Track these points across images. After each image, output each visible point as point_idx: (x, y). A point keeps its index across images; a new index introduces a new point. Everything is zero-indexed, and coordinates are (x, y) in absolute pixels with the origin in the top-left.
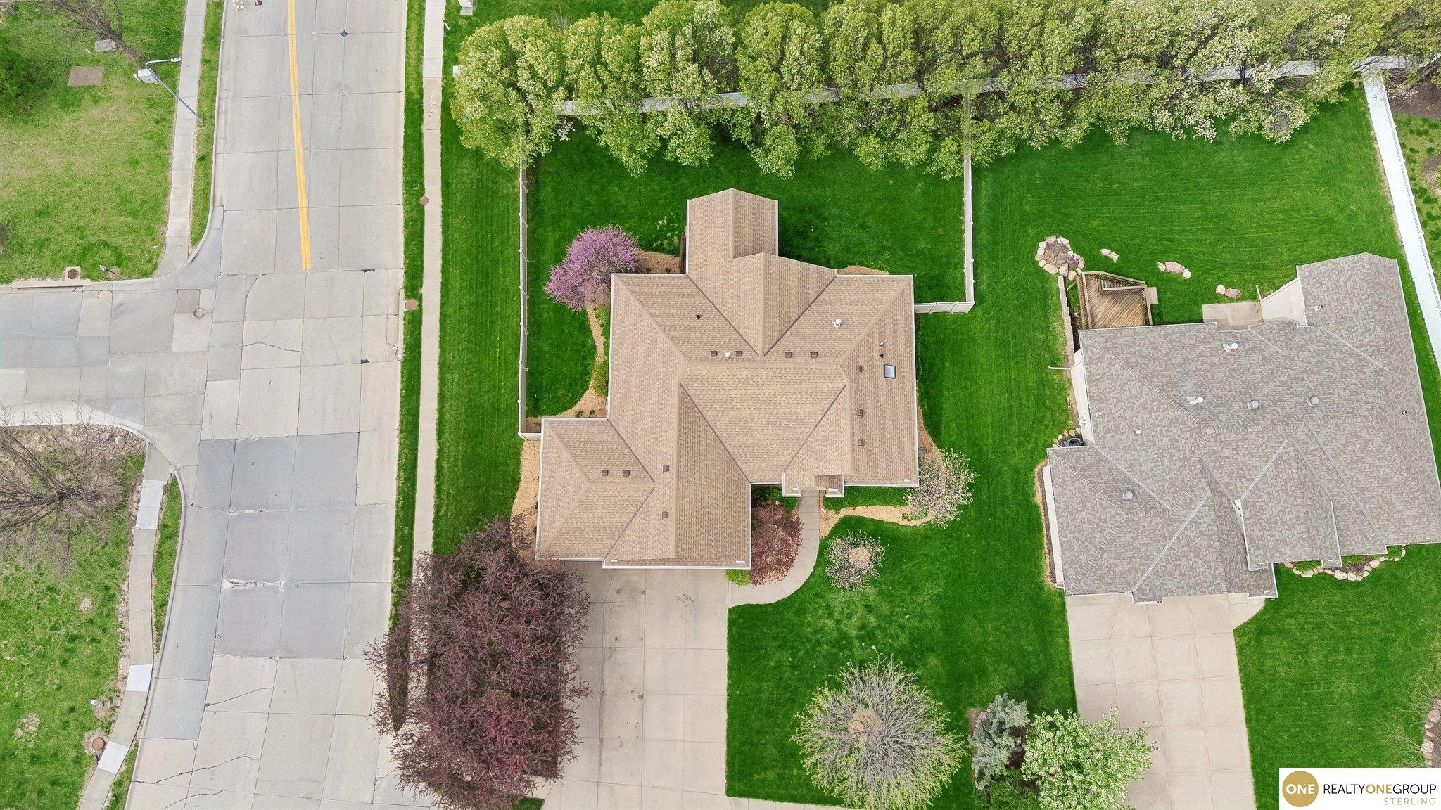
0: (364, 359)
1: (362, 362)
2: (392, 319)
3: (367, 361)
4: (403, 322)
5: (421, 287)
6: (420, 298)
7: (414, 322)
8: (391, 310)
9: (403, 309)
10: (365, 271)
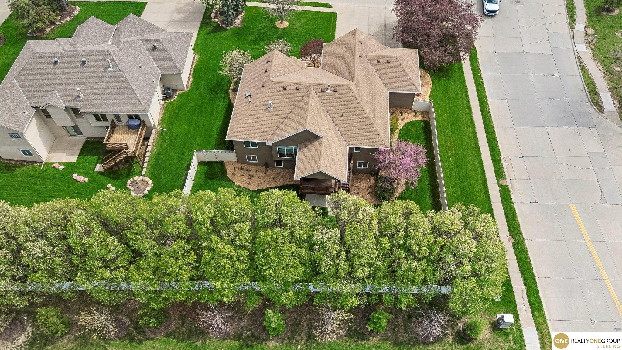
0: (522, 159)
1: (523, 157)
2: (512, 177)
3: (520, 157)
4: (506, 174)
5: (500, 190)
6: (499, 185)
7: (500, 174)
8: (514, 181)
9: (508, 180)
10: (536, 202)
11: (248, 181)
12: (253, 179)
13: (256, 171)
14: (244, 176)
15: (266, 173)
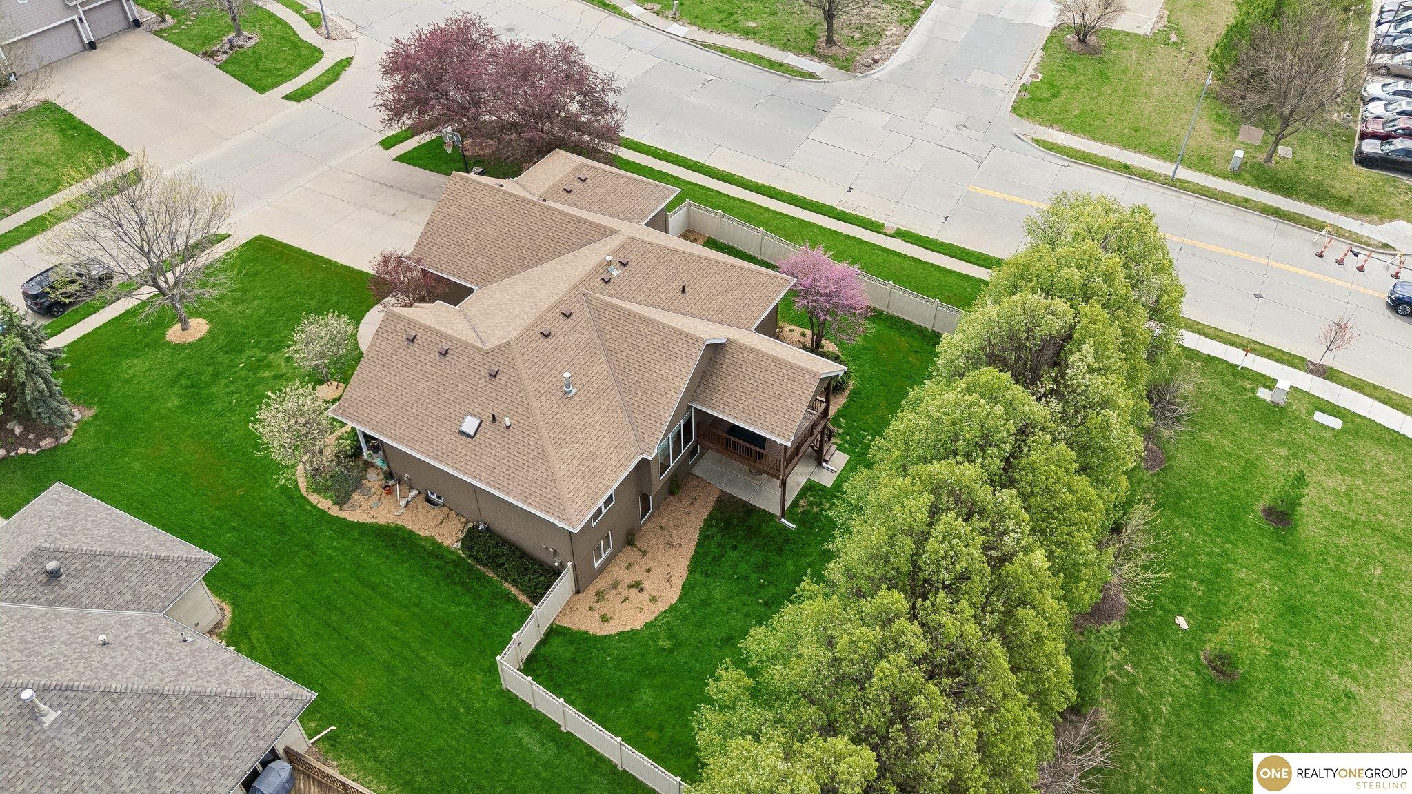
1: (851, 189)
2: (881, 216)
3: (849, 191)
5: (904, 241)
6: (891, 236)
9: (886, 224)
10: (946, 218)
11: (645, 597)
12: (646, 585)
13: (627, 568)
14: (626, 599)
15: (645, 553)
